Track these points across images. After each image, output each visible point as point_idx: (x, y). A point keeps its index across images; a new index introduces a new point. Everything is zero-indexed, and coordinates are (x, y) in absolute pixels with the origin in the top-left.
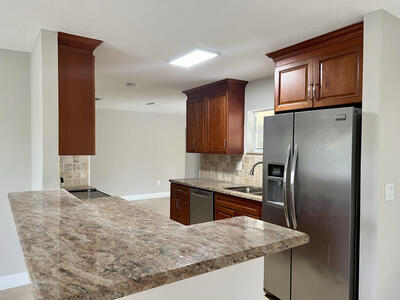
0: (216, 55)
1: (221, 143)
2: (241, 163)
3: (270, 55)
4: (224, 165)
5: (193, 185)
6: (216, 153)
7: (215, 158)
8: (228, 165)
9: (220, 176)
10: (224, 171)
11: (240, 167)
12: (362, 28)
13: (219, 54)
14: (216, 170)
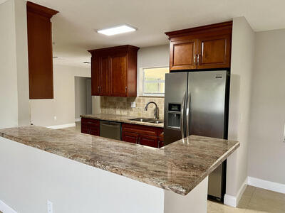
0: (134, 30)
1: (123, 89)
2: (135, 103)
3: (167, 33)
4: (121, 104)
5: (103, 119)
6: (114, 96)
7: (114, 99)
8: (124, 104)
9: (118, 112)
10: (121, 108)
11: (134, 105)
12: (232, 25)
13: (137, 29)
14: (115, 108)
